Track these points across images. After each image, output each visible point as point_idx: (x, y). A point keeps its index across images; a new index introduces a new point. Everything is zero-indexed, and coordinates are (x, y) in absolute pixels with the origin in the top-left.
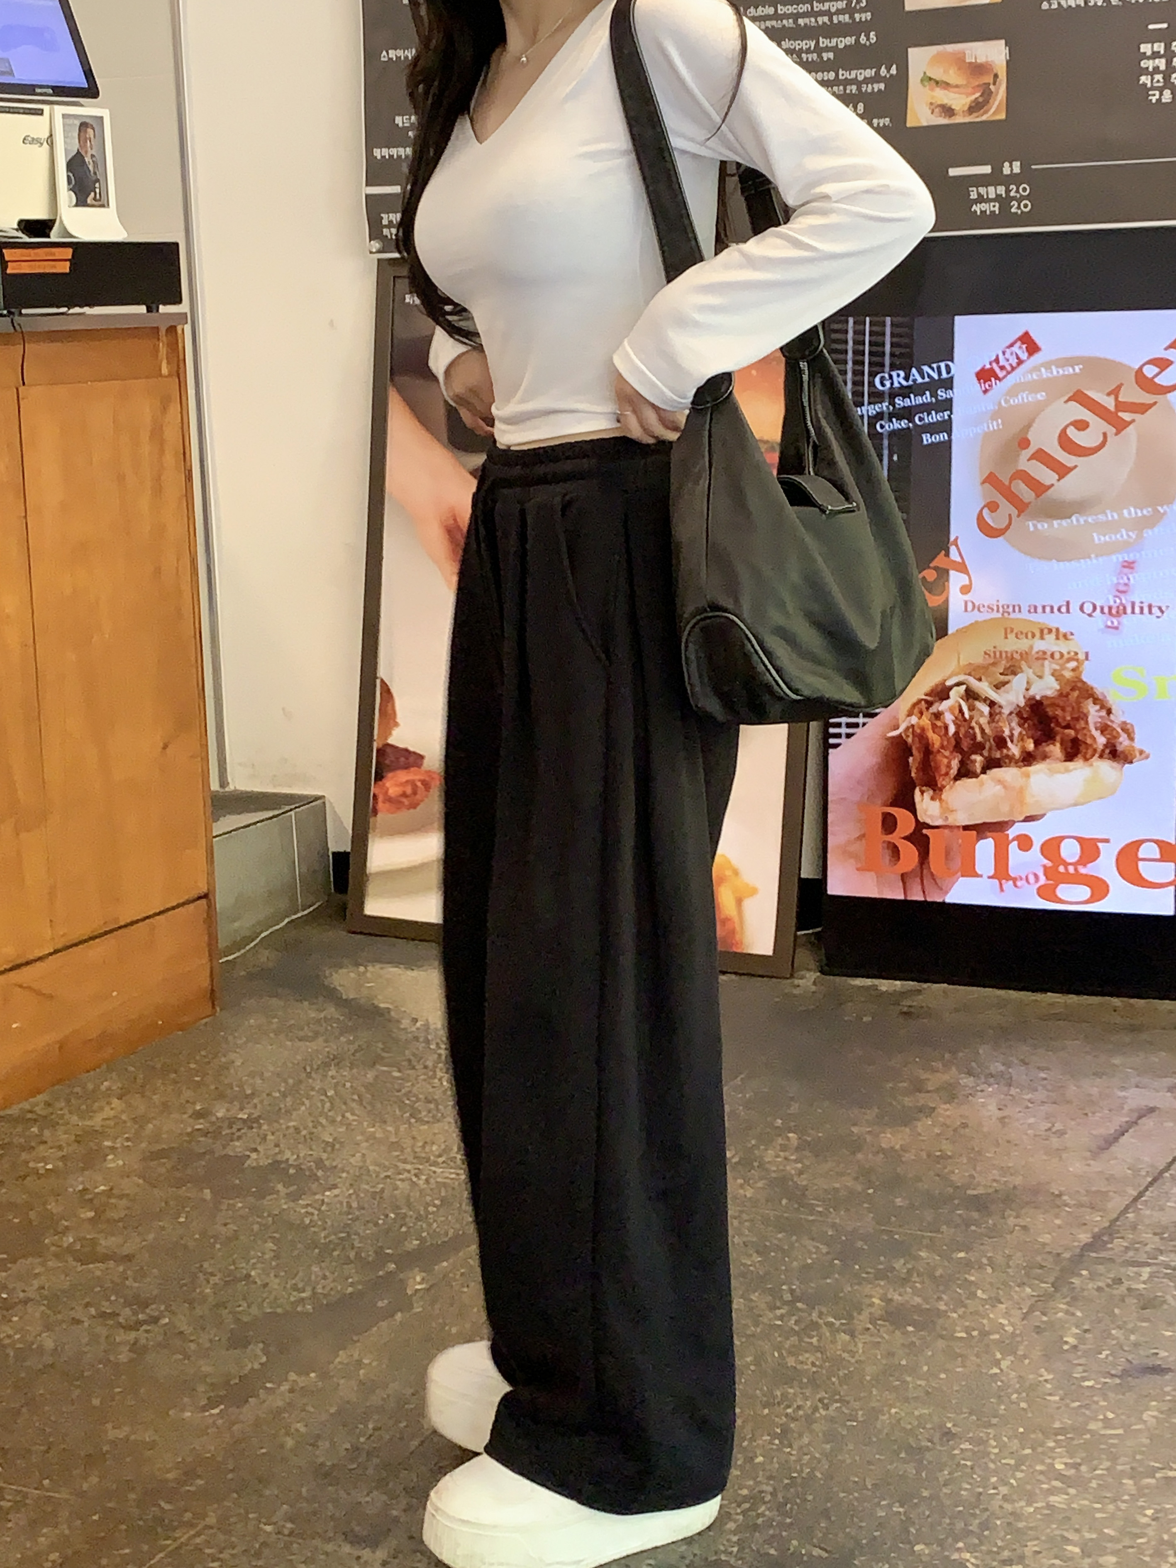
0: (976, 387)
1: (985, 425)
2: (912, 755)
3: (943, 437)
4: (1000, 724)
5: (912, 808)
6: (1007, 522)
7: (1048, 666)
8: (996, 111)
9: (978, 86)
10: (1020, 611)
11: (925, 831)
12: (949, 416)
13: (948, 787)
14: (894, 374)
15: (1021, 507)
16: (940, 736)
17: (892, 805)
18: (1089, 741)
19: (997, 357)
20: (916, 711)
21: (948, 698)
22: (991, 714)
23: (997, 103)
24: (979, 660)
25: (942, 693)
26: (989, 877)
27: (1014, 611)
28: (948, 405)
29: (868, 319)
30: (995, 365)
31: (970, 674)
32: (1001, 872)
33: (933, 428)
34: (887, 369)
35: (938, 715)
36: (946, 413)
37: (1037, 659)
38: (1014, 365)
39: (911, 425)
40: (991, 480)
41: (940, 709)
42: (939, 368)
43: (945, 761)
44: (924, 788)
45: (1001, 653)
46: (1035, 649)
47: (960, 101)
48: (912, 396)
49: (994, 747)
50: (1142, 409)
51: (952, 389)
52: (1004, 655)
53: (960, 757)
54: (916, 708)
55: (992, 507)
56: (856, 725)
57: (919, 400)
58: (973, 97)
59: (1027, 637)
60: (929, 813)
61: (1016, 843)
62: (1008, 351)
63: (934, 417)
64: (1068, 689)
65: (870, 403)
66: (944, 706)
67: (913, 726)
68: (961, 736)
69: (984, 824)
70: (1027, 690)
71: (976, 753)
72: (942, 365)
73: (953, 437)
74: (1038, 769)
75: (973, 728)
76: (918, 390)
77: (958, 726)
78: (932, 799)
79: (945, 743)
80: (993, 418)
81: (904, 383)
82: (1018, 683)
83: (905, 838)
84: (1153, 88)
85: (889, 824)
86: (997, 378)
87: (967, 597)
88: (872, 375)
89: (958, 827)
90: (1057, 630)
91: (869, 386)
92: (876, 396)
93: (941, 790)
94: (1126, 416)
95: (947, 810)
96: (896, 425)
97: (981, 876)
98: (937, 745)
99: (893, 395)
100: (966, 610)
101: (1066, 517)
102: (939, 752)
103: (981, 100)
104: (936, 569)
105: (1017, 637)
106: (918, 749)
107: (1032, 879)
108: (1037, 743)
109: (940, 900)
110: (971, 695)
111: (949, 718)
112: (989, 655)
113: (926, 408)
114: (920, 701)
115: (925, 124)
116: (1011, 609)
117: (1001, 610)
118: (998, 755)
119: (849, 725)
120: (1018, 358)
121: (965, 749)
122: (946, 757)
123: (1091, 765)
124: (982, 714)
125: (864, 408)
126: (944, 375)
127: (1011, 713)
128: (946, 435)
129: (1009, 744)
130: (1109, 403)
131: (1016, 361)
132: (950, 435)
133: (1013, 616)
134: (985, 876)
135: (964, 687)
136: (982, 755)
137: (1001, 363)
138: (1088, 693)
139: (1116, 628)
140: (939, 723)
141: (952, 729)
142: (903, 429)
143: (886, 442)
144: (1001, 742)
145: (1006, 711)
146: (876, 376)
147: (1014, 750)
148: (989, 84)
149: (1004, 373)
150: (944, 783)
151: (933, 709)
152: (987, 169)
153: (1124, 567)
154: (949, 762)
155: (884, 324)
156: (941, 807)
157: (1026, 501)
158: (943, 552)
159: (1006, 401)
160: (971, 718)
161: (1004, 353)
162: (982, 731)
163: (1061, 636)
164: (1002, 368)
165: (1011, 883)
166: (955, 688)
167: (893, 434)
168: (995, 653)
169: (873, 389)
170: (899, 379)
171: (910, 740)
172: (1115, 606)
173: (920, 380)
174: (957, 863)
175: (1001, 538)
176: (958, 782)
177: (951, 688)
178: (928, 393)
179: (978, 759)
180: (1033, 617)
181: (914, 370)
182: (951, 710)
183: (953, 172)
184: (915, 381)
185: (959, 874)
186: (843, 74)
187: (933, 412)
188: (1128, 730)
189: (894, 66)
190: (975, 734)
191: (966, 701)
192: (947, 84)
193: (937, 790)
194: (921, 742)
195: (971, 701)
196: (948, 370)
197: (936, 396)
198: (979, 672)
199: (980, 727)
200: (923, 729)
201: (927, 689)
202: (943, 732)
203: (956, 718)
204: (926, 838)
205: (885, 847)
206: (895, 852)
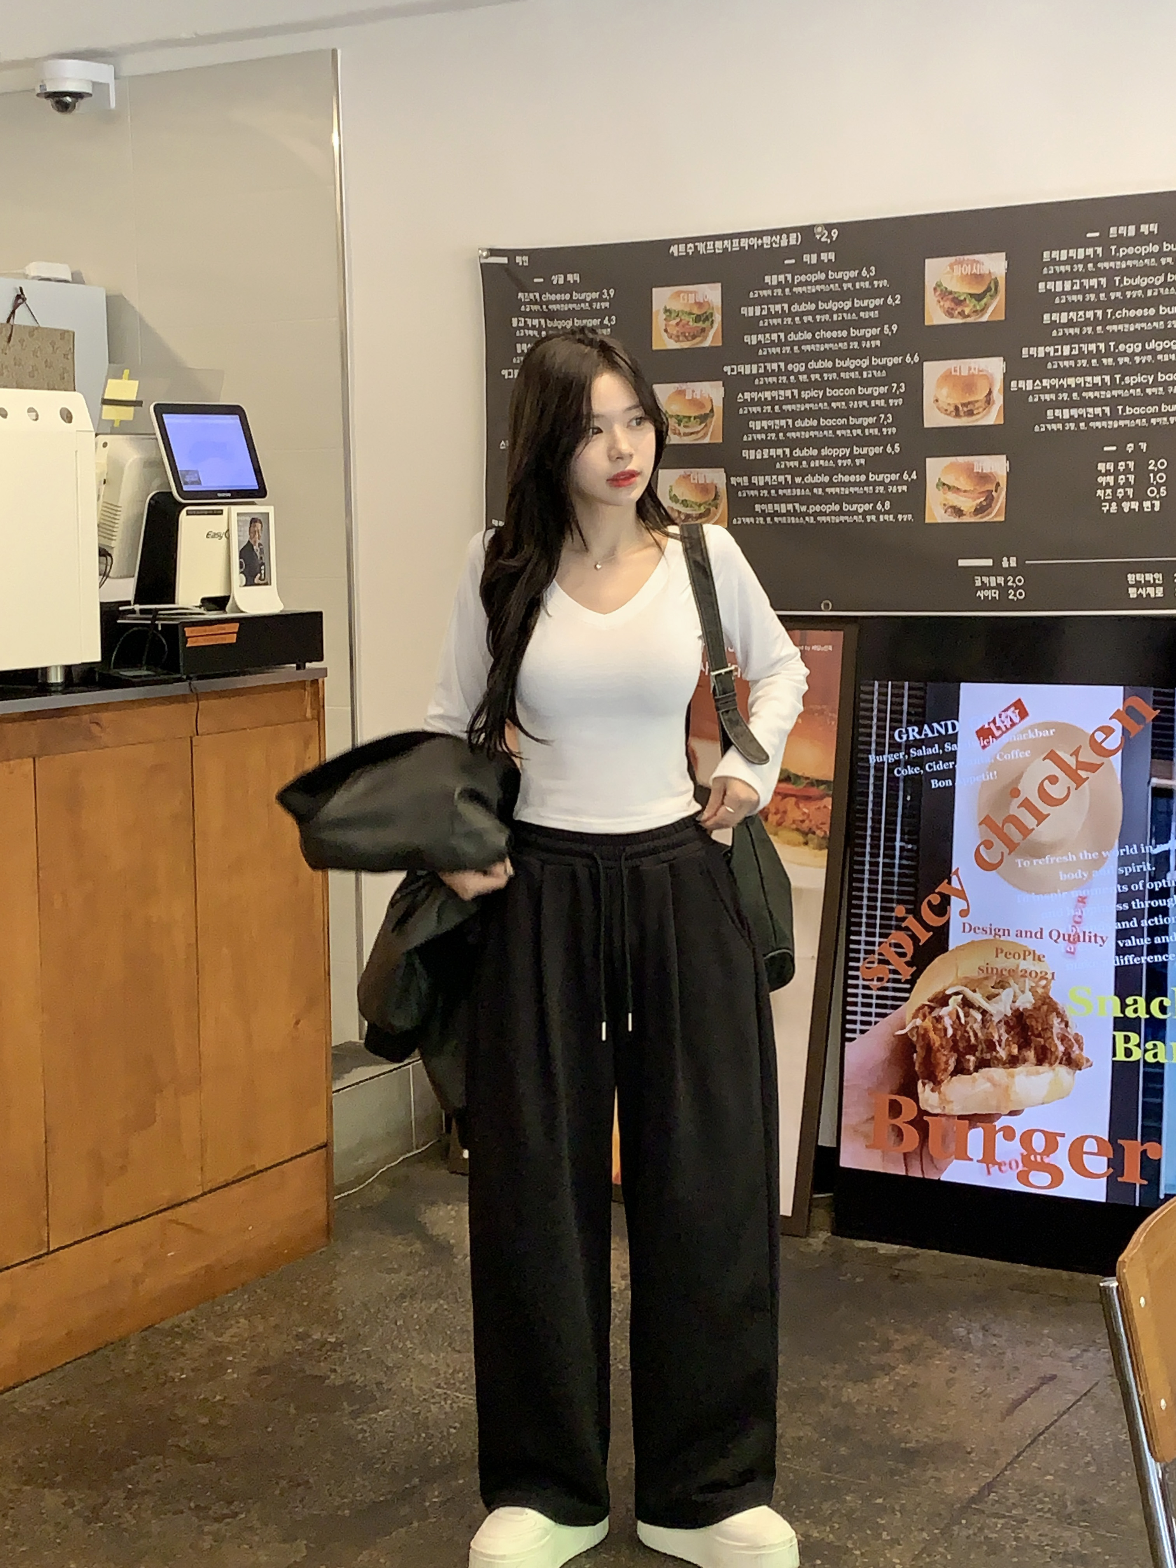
0: (976, 743)
1: (983, 775)
2: (916, 1052)
3: (949, 783)
4: (990, 1030)
5: (915, 1097)
6: (1000, 858)
7: (1029, 983)
8: (997, 514)
9: (983, 492)
10: (1009, 935)
11: (925, 1118)
12: (954, 766)
13: (945, 1081)
14: (910, 729)
15: (1012, 846)
16: (941, 1038)
17: (898, 1094)
18: (1053, 1049)
19: (995, 719)
20: (920, 1015)
21: (947, 1005)
22: (982, 1020)
23: (997, 507)
24: (975, 974)
25: (942, 1000)
26: (978, 1161)
27: (1004, 935)
28: (952, 756)
29: (890, 683)
30: (992, 726)
31: (966, 986)
32: (989, 1158)
33: (941, 775)
34: (904, 724)
35: (939, 1019)
36: (951, 764)
37: (1022, 976)
38: (1008, 726)
39: (922, 772)
40: (987, 822)
41: (940, 1014)
42: (946, 725)
43: (944, 1059)
44: (926, 1081)
45: (992, 969)
46: (1020, 969)
47: (968, 504)
48: (924, 748)
49: (985, 1050)
50: (1093, 768)
51: (956, 743)
52: (995, 971)
53: (956, 1055)
54: (922, 1011)
55: (988, 844)
56: (869, 1023)
57: (930, 751)
58: (978, 501)
59: (1014, 957)
60: (930, 1102)
61: (1002, 1133)
62: (1004, 715)
63: (941, 766)
64: (1040, 1002)
65: (889, 753)
66: (944, 1011)
67: (917, 1027)
68: (958, 1038)
69: (975, 1115)
70: (1014, 1002)
71: (970, 1054)
73: (956, 784)
74: (1020, 1069)
75: (968, 1033)
76: (928, 742)
77: (955, 1030)
78: (933, 1090)
79: (944, 1043)
80: (990, 769)
81: (918, 737)
82: (1006, 995)
83: (910, 1123)
84: (1105, 501)
85: (895, 1109)
86: (994, 736)
87: (964, 920)
88: (893, 729)
89: (954, 1116)
90: (1034, 951)
91: (890, 739)
92: (895, 747)
93: (940, 1083)
94: (1083, 774)
95: (944, 1101)
96: (910, 771)
97: (971, 1160)
98: (937, 1044)
99: (909, 745)
100: (964, 931)
101: (1040, 858)
102: (938, 1050)
103: (984, 503)
104: (939, 893)
105: (1006, 956)
106: (922, 1047)
107: (1014, 1165)
108: (1020, 1049)
109: (937, 1178)
110: (967, 1004)
111: (948, 1022)
112: (983, 971)
113: (936, 758)
114: (924, 1006)
115: (940, 521)
116: (1001, 933)
117: (993, 932)
118: (988, 1056)
119: (863, 1023)
120: (1011, 720)
121: (961, 1050)
122: (945, 1055)
123: (1054, 1070)
124: (976, 1019)
125: (885, 757)
126: (950, 732)
127: (999, 1022)
128: (950, 781)
129: (998, 1048)
130: (1071, 761)
131: (1010, 723)
132: (954, 783)
133: (1002, 938)
134: (975, 1160)
135: (961, 996)
136: (974, 1055)
137: (998, 723)
138: (1053, 1008)
139: (1073, 953)
140: (940, 1026)
141: (950, 1032)
142: (915, 774)
143: (901, 785)
144: (991, 1045)
145: (996, 1019)
146: (894, 731)
147: (1002, 1053)
148: (992, 491)
149: (1000, 732)
150: (943, 1077)
151: (934, 1014)
152: (989, 562)
153: (1079, 901)
154: (948, 1061)
155: (903, 687)
156: (940, 1098)
157: (1016, 841)
158: (946, 881)
159: (1001, 756)
160: (967, 1023)
161: (1000, 716)
162: (976, 1035)
163: (1036, 957)
164: (998, 728)
165: (997, 1167)
166: (954, 997)
167: (907, 778)
168: (987, 969)
169: (892, 741)
170: (913, 733)
171: (914, 1039)
172: (1072, 934)
173: (930, 735)
174: (952, 1147)
175: (994, 872)
176: (954, 1078)
177: (950, 996)
178: (936, 746)
179: (972, 1059)
180: (1018, 940)
181: (926, 727)
182: (950, 1014)
183: (962, 563)
184: (926, 735)
185: (953, 1157)
186: (872, 477)
187: (941, 762)
188: (1078, 1040)
189: (914, 473)
190: (969, 1037)
191: (963, 1008)
192: (958, 489)
193: (937, 1083)
194: (923, 1040)
195: (966, 1008)
196: (954, 727)
197: (943, 749)
198: (974, 984)
199: (974, 1031)
200: (926, 1030)
201: (930, 995)
202: (943, 1034)
203: (954, 1022)
204: (927, 1124)
205: (890, 1129)
206: (900, 1134)
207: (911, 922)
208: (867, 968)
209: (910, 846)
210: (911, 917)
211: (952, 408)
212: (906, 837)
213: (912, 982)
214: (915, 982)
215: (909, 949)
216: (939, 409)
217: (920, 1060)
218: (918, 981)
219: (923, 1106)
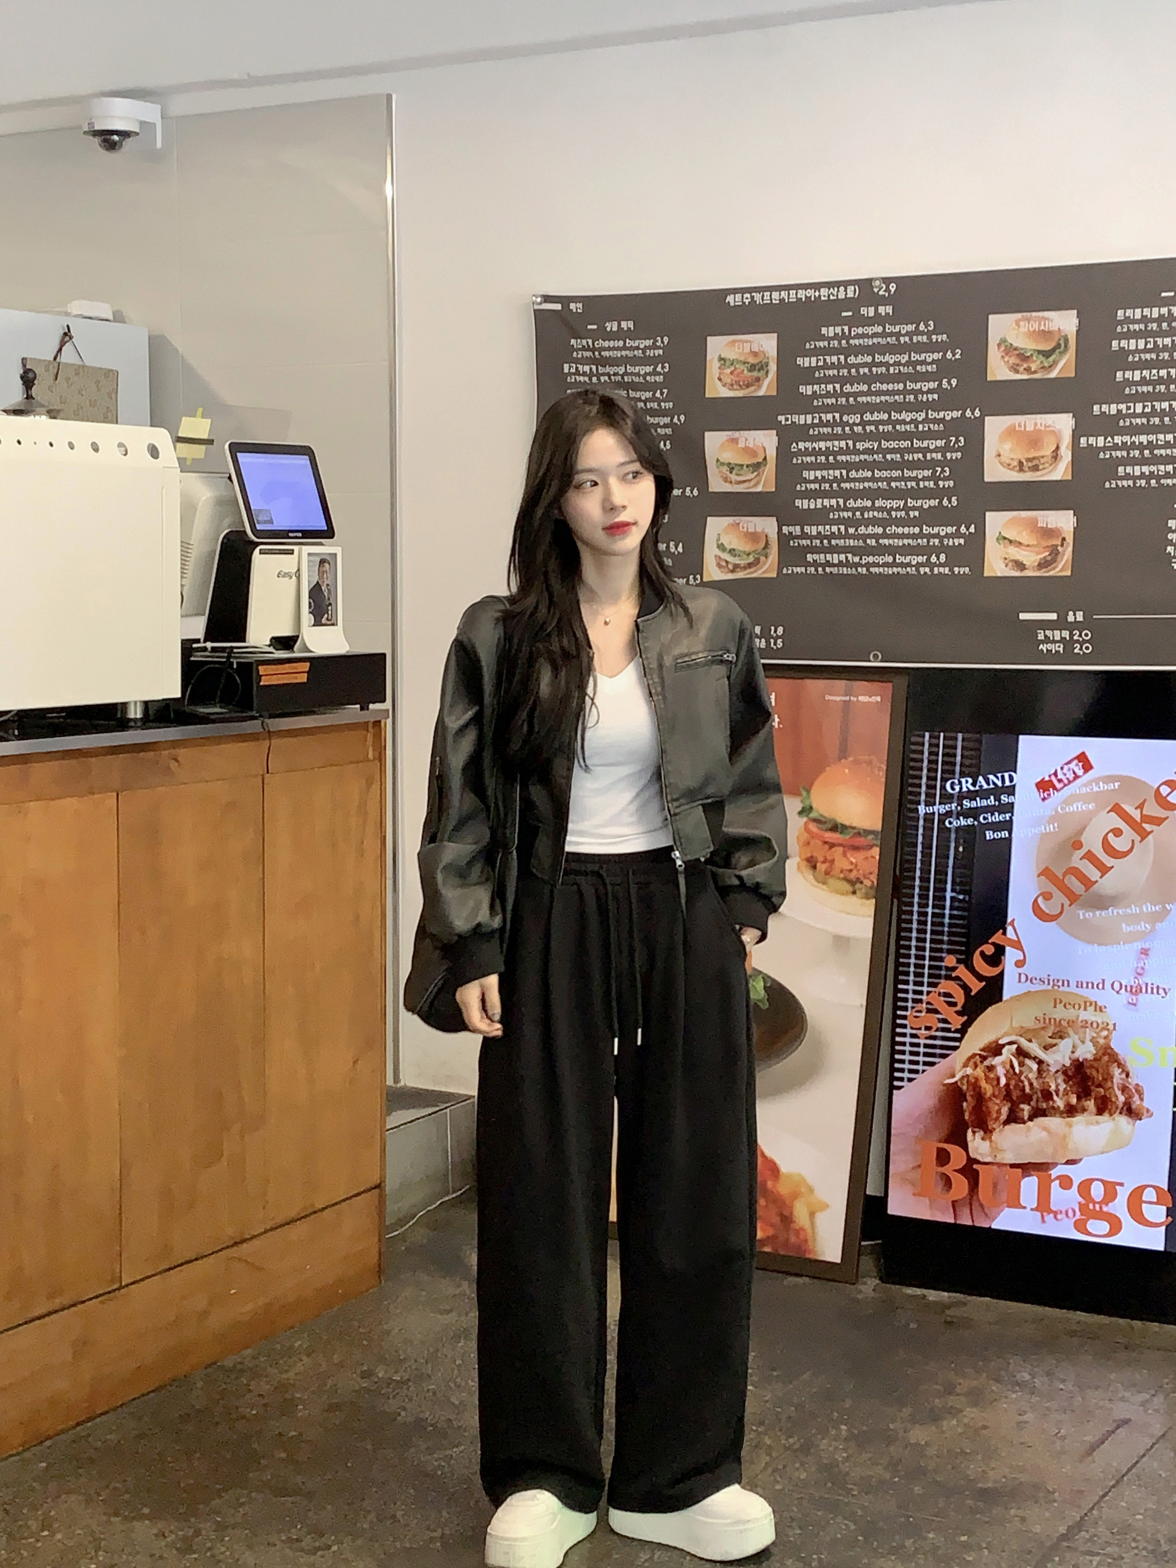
0: (1036, 795)
1: (1043, 828)
2: (966, 1100)
3: (1005, 834)
4: (1048, 1080)
5: (965, 1146)
6: (1060, 909)
7: (1089, 1033)
8: (1062, 568)
9: (1048, 547)
10: (1069, 986)
11: (975, 1166)
12: (1011, 818)
13: (997, 1130)
14: (963, 780)
15: (1073, 898)
16: (993, 1087)
17: (947, 1142)
18: (1113, 1099)
20: (971, 1063)
21: (1000, 1054)
22: (1038, 1069)
23: (1062, 562)
24: (1030, 1024)
25: (996, 1049)
27: (1063, 985)
28: (1010, 807)
29: (942, 734)
31: (1021, 1036)
32: (1044, 1206)
33: (996, 827)
34: (957, 775)
35: (991, 1069)
36: (1008, 816)
37: (1081, 1026)
39: (976, 823)
40: (1046, 873)
41: (993, 1063)
42: (1003, 777)
43: (997, 1108)
44: (976, 1130)
45: (1050, 1020)
46: (1079, 1020)
47: (1030, 558)
48: (978, 799)
49: (1041, 1099)
51: (1014, 795)
52: (1053, 1021)
53: (1009, 1105)
54: (971, 1061)
55: (1047, 896)
57: (984, 803)
58: (1042, 556)
59: (1073, 1008)
60: (980, 1151)
61: (1058, 1182)
63: (997, 818)
64: (1101, 1053)
65: (940, 804)
66: (997, 1060)
67: (968, 1076)
68: (1012, 1087)
69: (1029, 1163)
70: (1073, 1052)
71: (1023, 1103)
72: (1006, 775)
73: (1013, 835)
74: (1079, 1119)
75: (1022, 1081)
76: (983, 794)
77: (1008, 1079)
78: (983, 1139)
80: (1051, 821)
81: (972, 788)
82: (1065, 1045)
83: (959, 1171)
85: (943, 1157)
87: (1020, 970)
88: (944, 780)
89: (1005, 1165)
90: (1095, 1002)
91: (941, 790)
92: (947, 798)
93: (991, 1132)
95: (995, 1149)
96: (963, 822)
98: (988, 1094)
99: (961, 796)
100: (1020, 981)
101: (1103, 910)
102: (990, 1099)
103: (1049, 558)
104: (993, 944)
105: (1065, 1006)
106: (972, 1096)
107: (1069, 1213)
108: (1079, 1099)
109: (988, 1227)
110: (1021, 1053)
111: (1001, 1071)
112: (1039, 1020)
113: (990, 810)
114: (974, 1055)
115: (999, 575)
116: (1060, 983)
117: (1052, 983)
118: (1044, 1106)
121: (1014, 1098)
122: (997, 1104)
123: (1114, 1119)
124: (1031, 1070)
125: (936, 808)
127: (1057, 1071)
128: (1006, 832)
129: (1055, 1097)
130: (1137, 815)
132: (1010, 834)
133: (1062, 989)
135: (1015, 1046)
136: (1029, 1105)
138: (1115, 1058)
140: (992, 1076)
141: (1003, 1081)
142: (968, 825)
143: (953, 835)
144: (1047, 1095)
145: (1053, 1069)
146: (946, 782)
147: (1059, 1102)
148: (1057, 546)
150: (994, 1126)
151: (987, 1063)
152: (1053, 616)
153: (1142, 953)
154: (1000, 1109)
155: (956, 739)
156: (991, 1146)
157: (1078, 893)
158: (1001, 931)
159: (1062, 809)
160: (1021, 1072)
162: (1031, 1084)
163: (1097, 1008)
165: (1052, 1215)
166: (1007, 1047)
167: (959, 829)
168: (1045, 1019)
169: (944, 792)
170: (967, 784)
171: (965, 1088)
173: (985, 786)
174: (1004, 1196)
175: (1054, 923)
176: (1007, 1127)
177: (1003, 1046)
179: (1026, 1109)
180: (1079, 991)
181: (981, 778)
182: (1003, 1064)
183: (1023, 616)
184: (981, 786)
185: (1005, 1205)
186: (927, 530)
187: (996, 814)
188: (1139, 1091)
189: (973, 526)
190: (1024, 1087)
191: (1017, 1058)
192: (1020, 543)
193: (988, 1132)
194: (974, 1089)
195: (1021, 1058)
196: (1011, 779)
197: (999, 801)
198: (1029, 1034)
199: (1029, 1080)
200: (977, 1079)
201: (982, 1046)
202: (995, 1083)
203: (1007, 1071)
204: (977, 1172)
205: (939, 1178)
206: (948, 1182)
207: (962, 971)
208: (916, 1017)
209: (961, 897)
210: (962, 967)
211: (1015, 463)
212: (958, 888)
213: (963, 1030)
214: (966, 1032)
215: (960, 997)
216: (1001, 463)
217: (971, 1108)
218: (970, 1030)
219: (972, 1155)
